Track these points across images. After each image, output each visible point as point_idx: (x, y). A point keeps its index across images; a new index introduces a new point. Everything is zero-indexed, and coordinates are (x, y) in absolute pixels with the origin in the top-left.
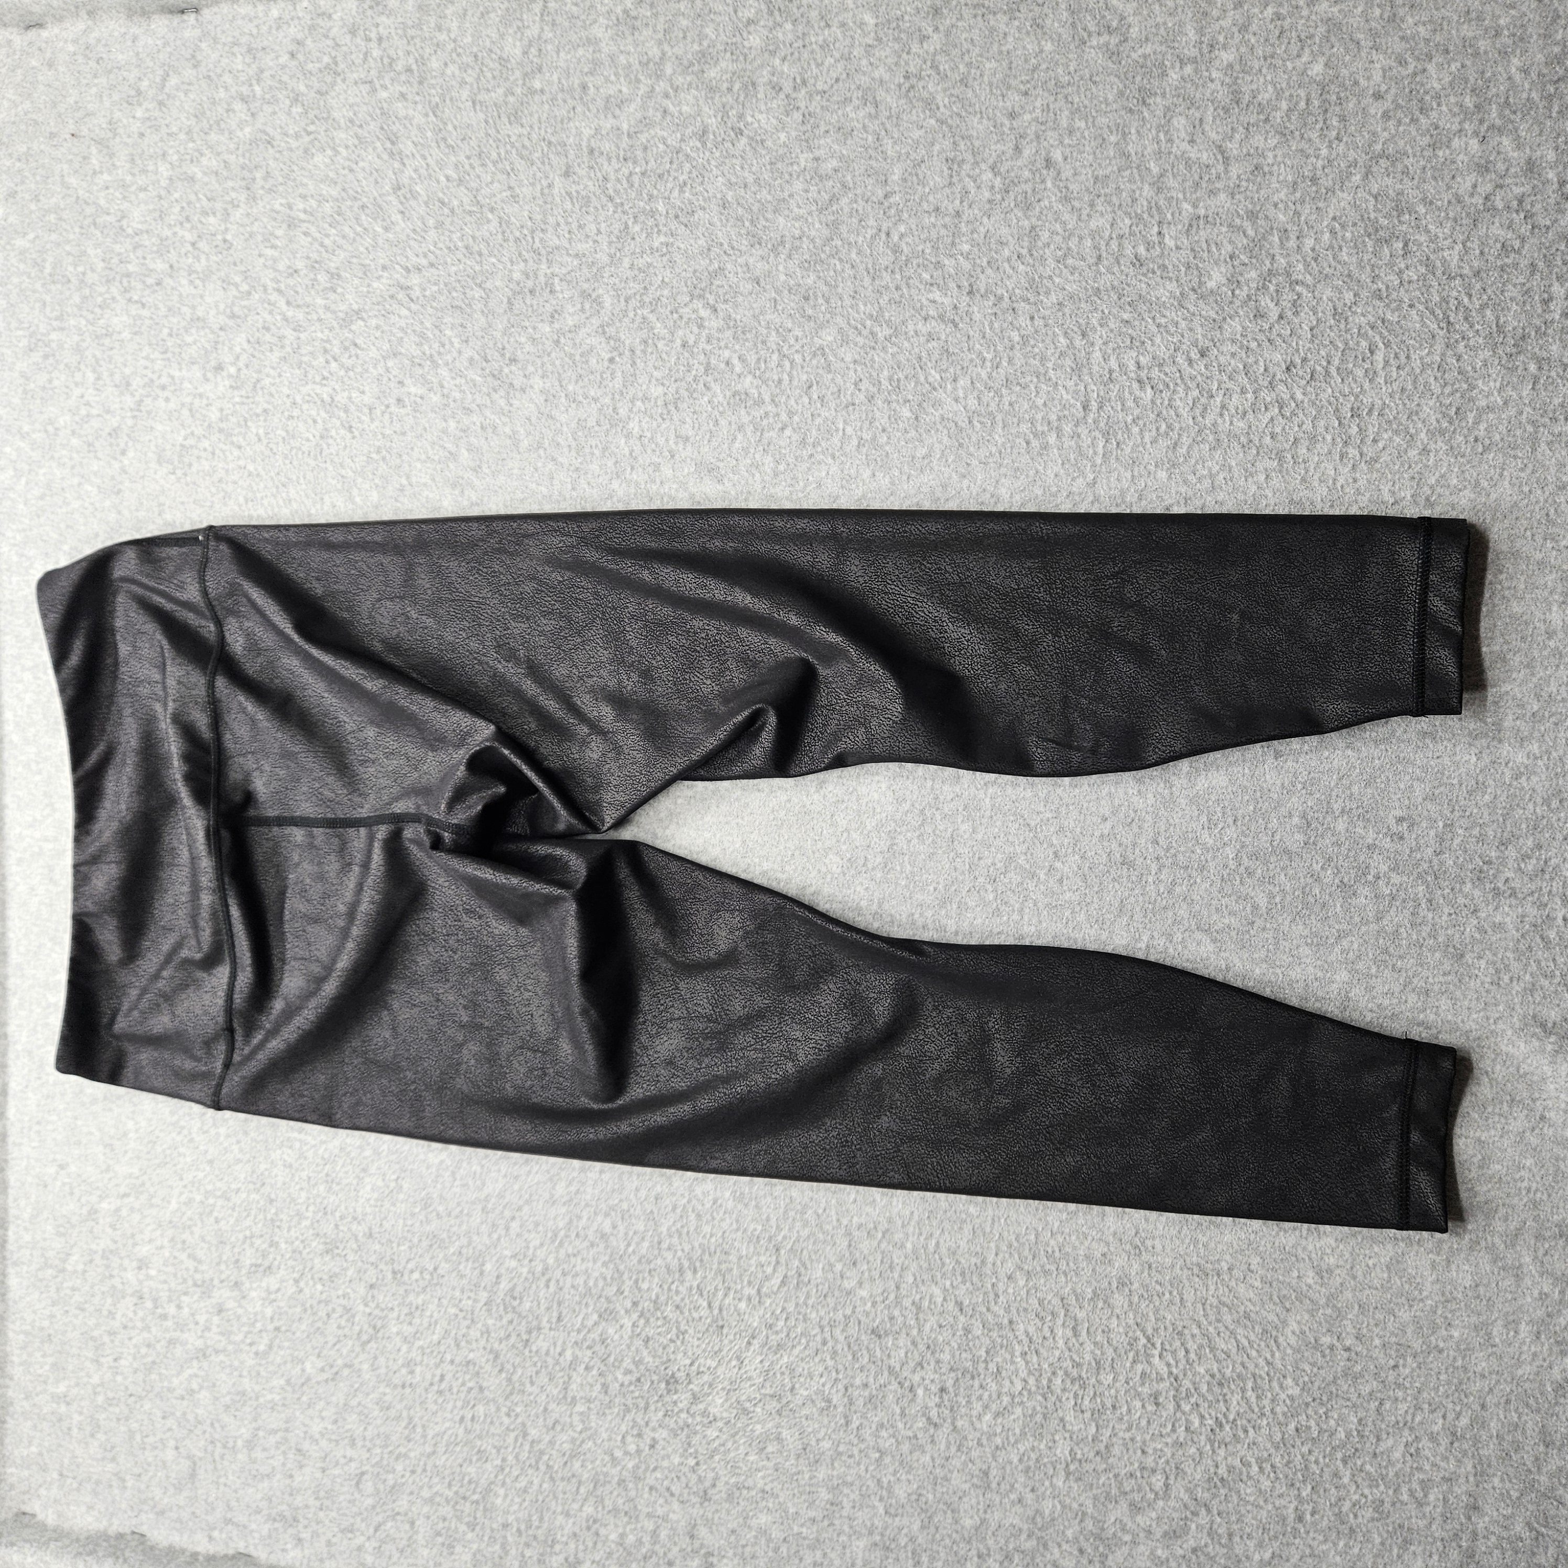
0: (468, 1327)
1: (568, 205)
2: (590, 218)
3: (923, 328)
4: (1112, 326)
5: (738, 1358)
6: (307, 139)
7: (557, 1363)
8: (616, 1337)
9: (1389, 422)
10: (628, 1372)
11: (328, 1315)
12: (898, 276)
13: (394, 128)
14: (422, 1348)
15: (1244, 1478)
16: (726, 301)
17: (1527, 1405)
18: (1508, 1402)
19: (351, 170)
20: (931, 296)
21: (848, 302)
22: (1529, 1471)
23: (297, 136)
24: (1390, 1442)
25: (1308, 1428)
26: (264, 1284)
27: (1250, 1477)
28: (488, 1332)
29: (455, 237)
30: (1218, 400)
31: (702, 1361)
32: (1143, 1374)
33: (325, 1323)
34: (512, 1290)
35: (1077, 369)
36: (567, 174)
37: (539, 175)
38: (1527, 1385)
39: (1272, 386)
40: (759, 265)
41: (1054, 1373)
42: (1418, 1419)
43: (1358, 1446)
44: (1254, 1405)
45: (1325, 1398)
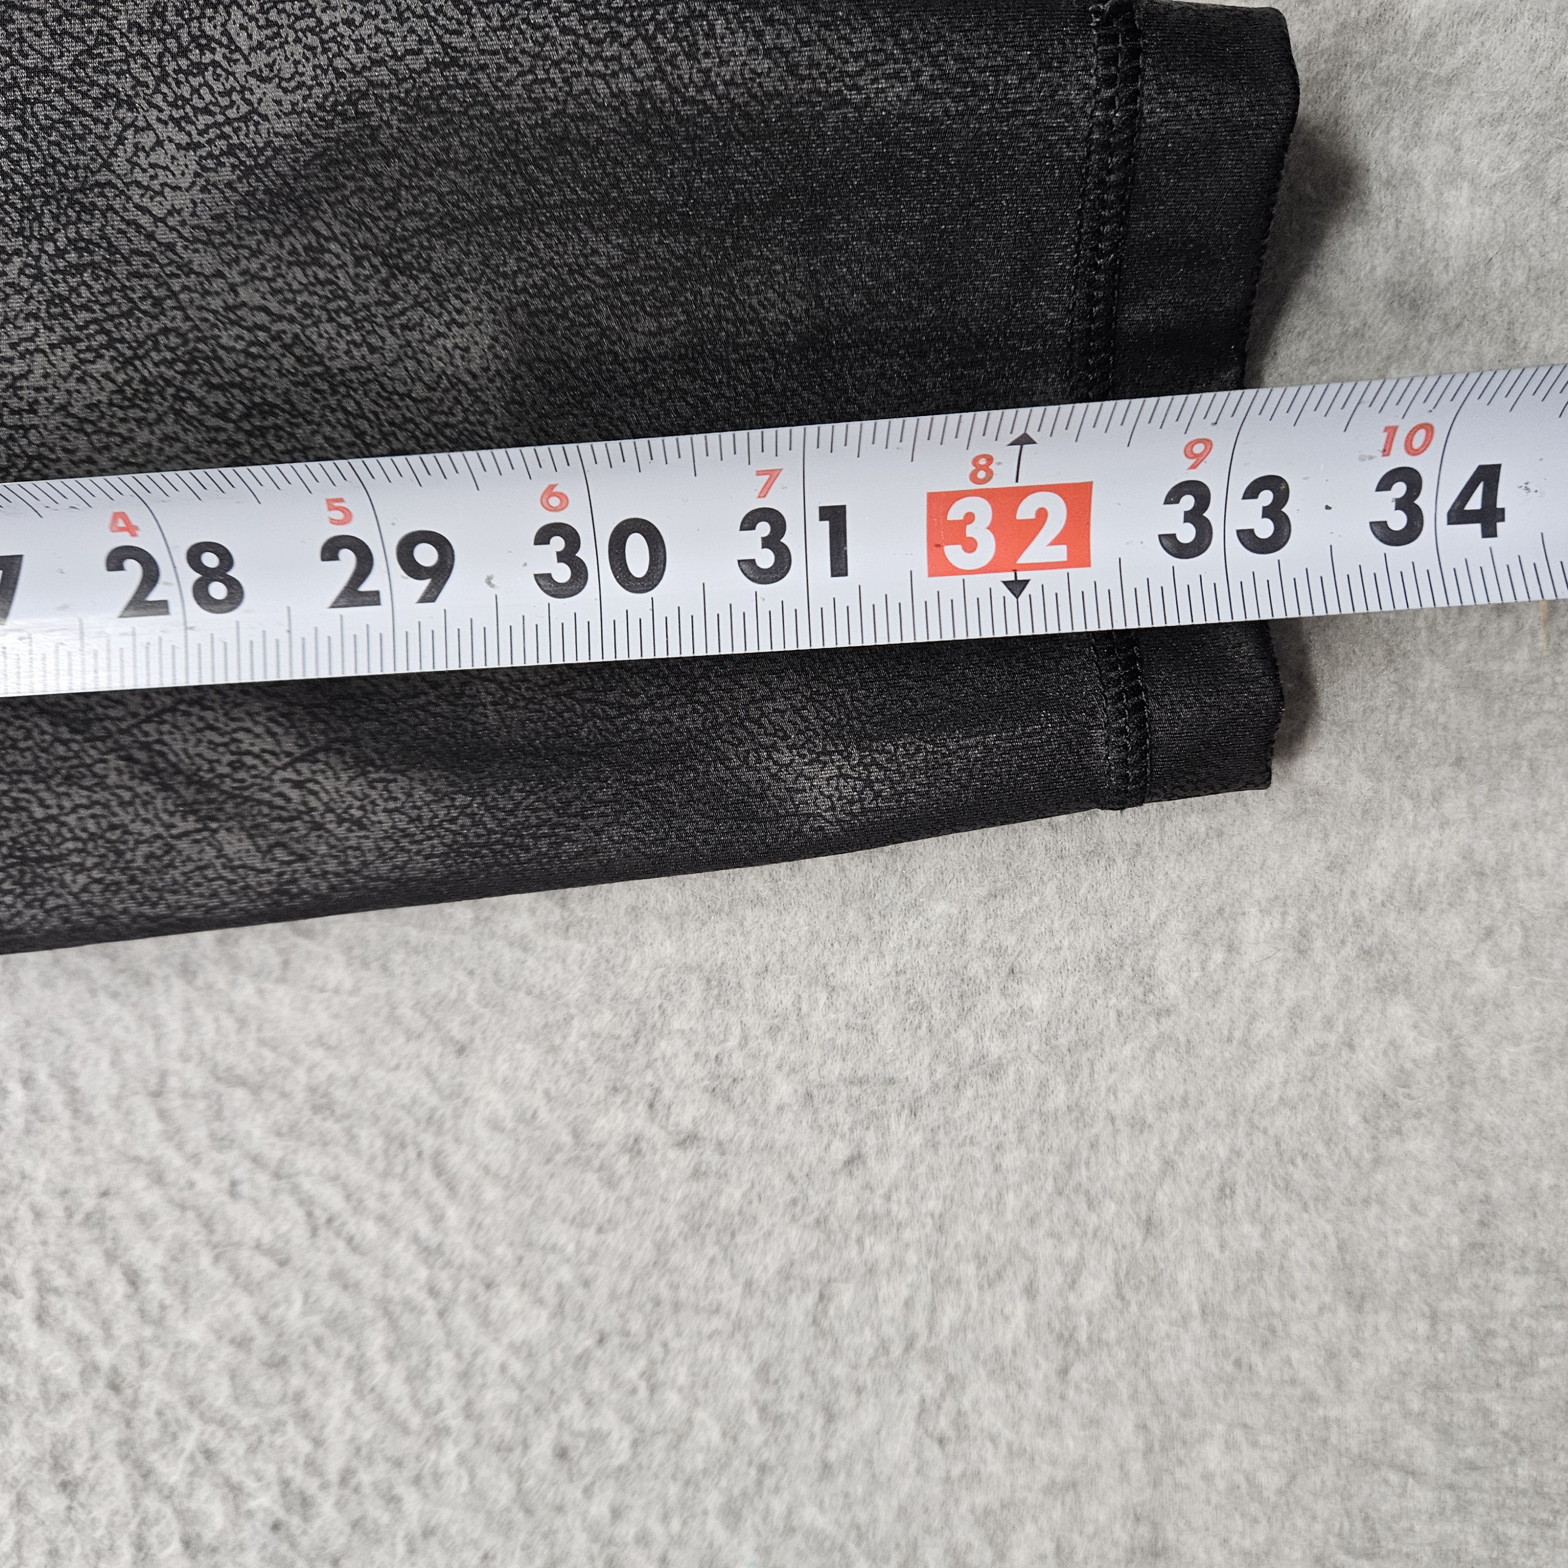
17: (1287, 1187)
18: (1226, 1191)
22: (1311, 1398)
24: (868, 1418)
25: (597, 1438)
38: (1280, 1123)
42: (949, 1316)
43: (770, 1455)
44: (404, 1408)
45: (636, 1325)
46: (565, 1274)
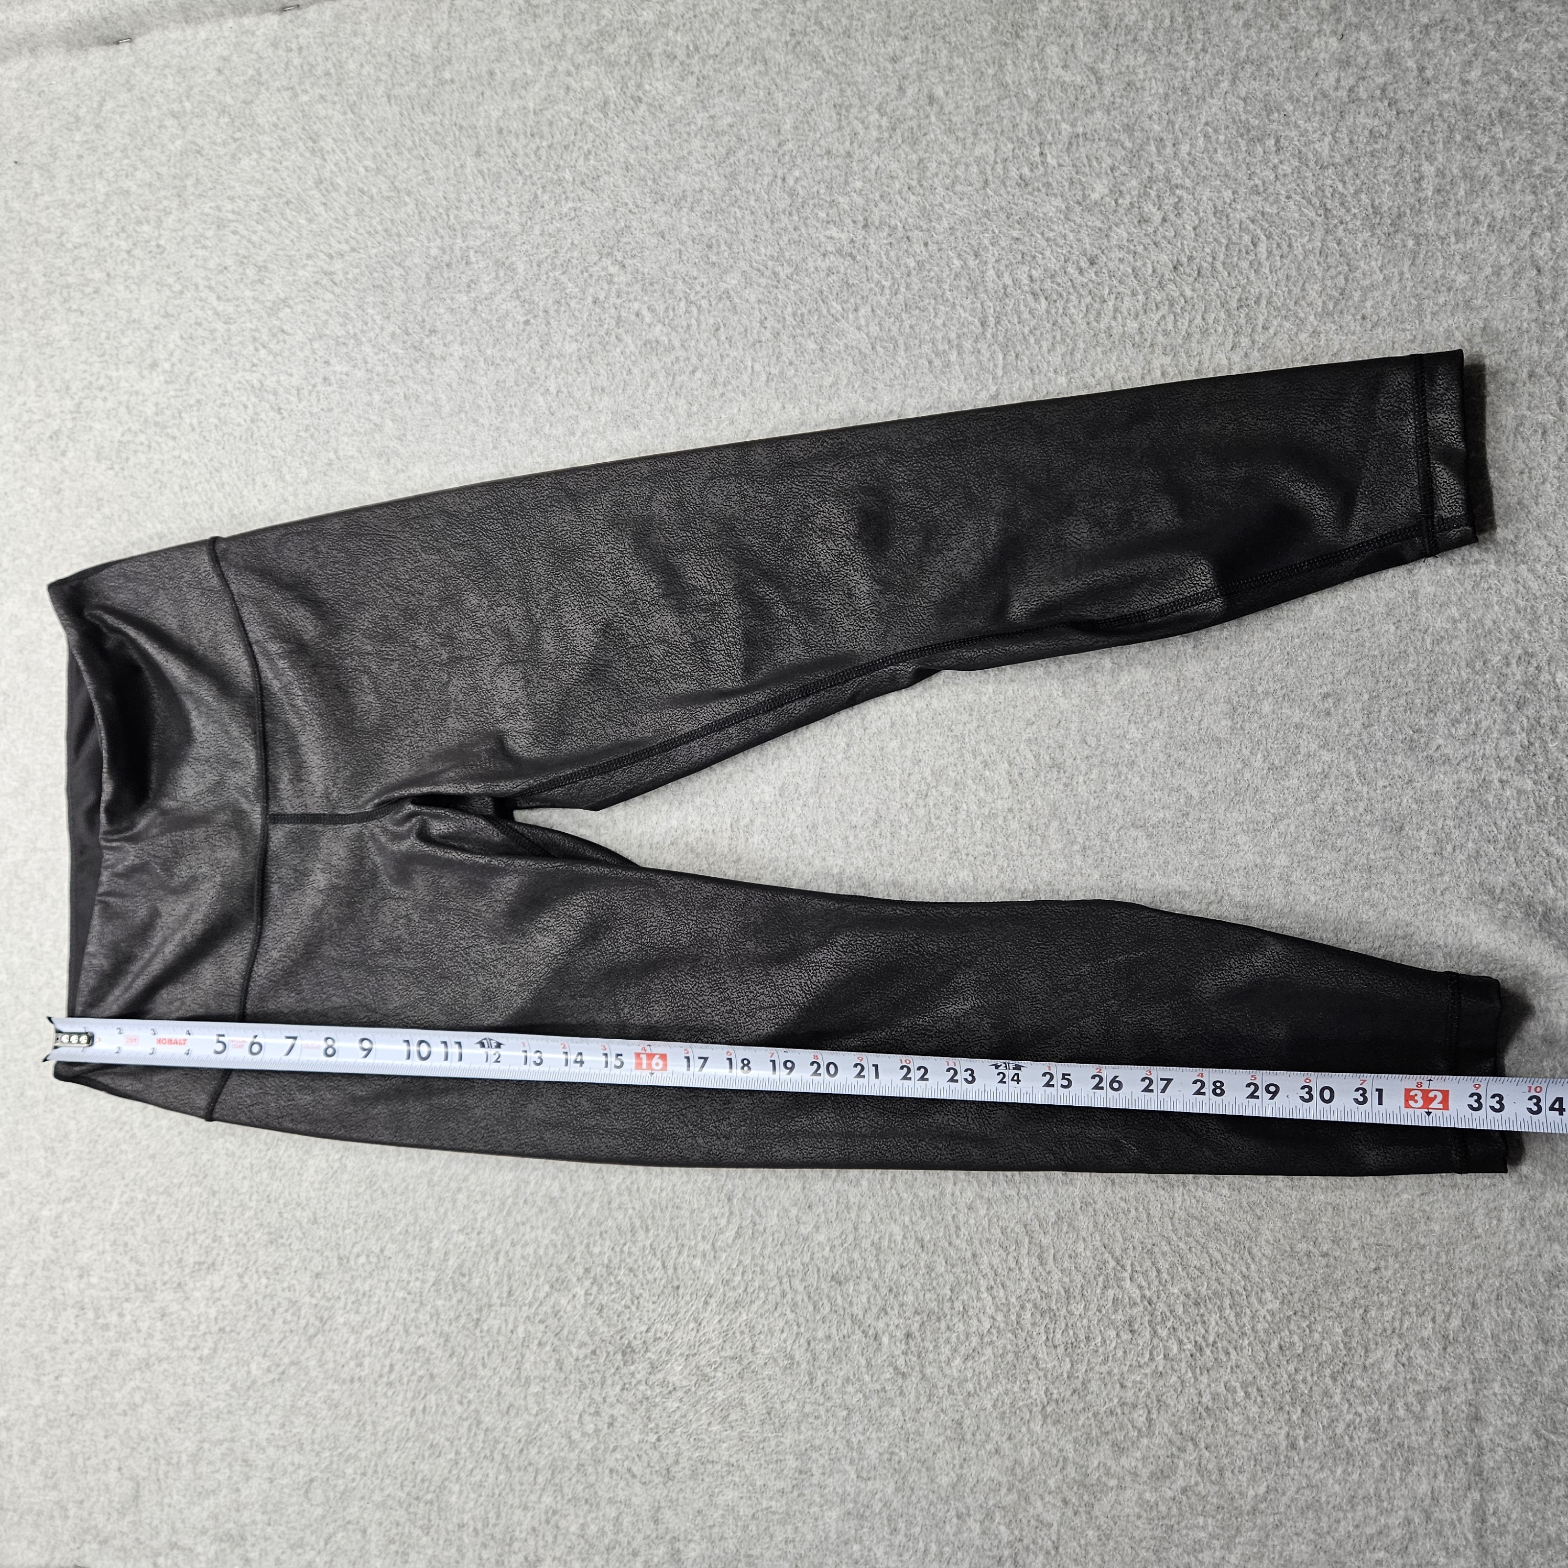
0: (417, 1311)
1: (480, 182)
2: (502, 192)
3: (823, 264)
4: (1003, 244)
5: (695, 1320)
6: (234, 146)
7: (510, 1341)
8: (569, 1308)
9: (1277, 309)
10: (583, 1345)
11: (273, 1310)
12: (796, 218)
13: (315, 128)
14: (370, 1337)
15: (1230, 1405)
16: (633, 257)
19: (276, 170)
20: (828, 233)
21: (749, 245)
22: (1531, 1372)
23: (225, 144)
24: (1380, 1353)
25: (1292, 1344)
26: (208, 1283)
27: (1236, 1404)
28: (438, 1315)
29: (374, 222)
30: (1111, 304)
31: (658, 1326)
32: (1115, 1300)
33: (270, 1320)
34: (461, 1266)
35: (973, 289)
36: (478, 154)
37: (452, 157)
39: (1161, 286)
40: (663, 220)
41: (1022, 1307)
42: (1406, 1324)
43: (1346, 1359)
44: (1233, 1324)
45: (1306, 1311)
46: (1285, 1290)
